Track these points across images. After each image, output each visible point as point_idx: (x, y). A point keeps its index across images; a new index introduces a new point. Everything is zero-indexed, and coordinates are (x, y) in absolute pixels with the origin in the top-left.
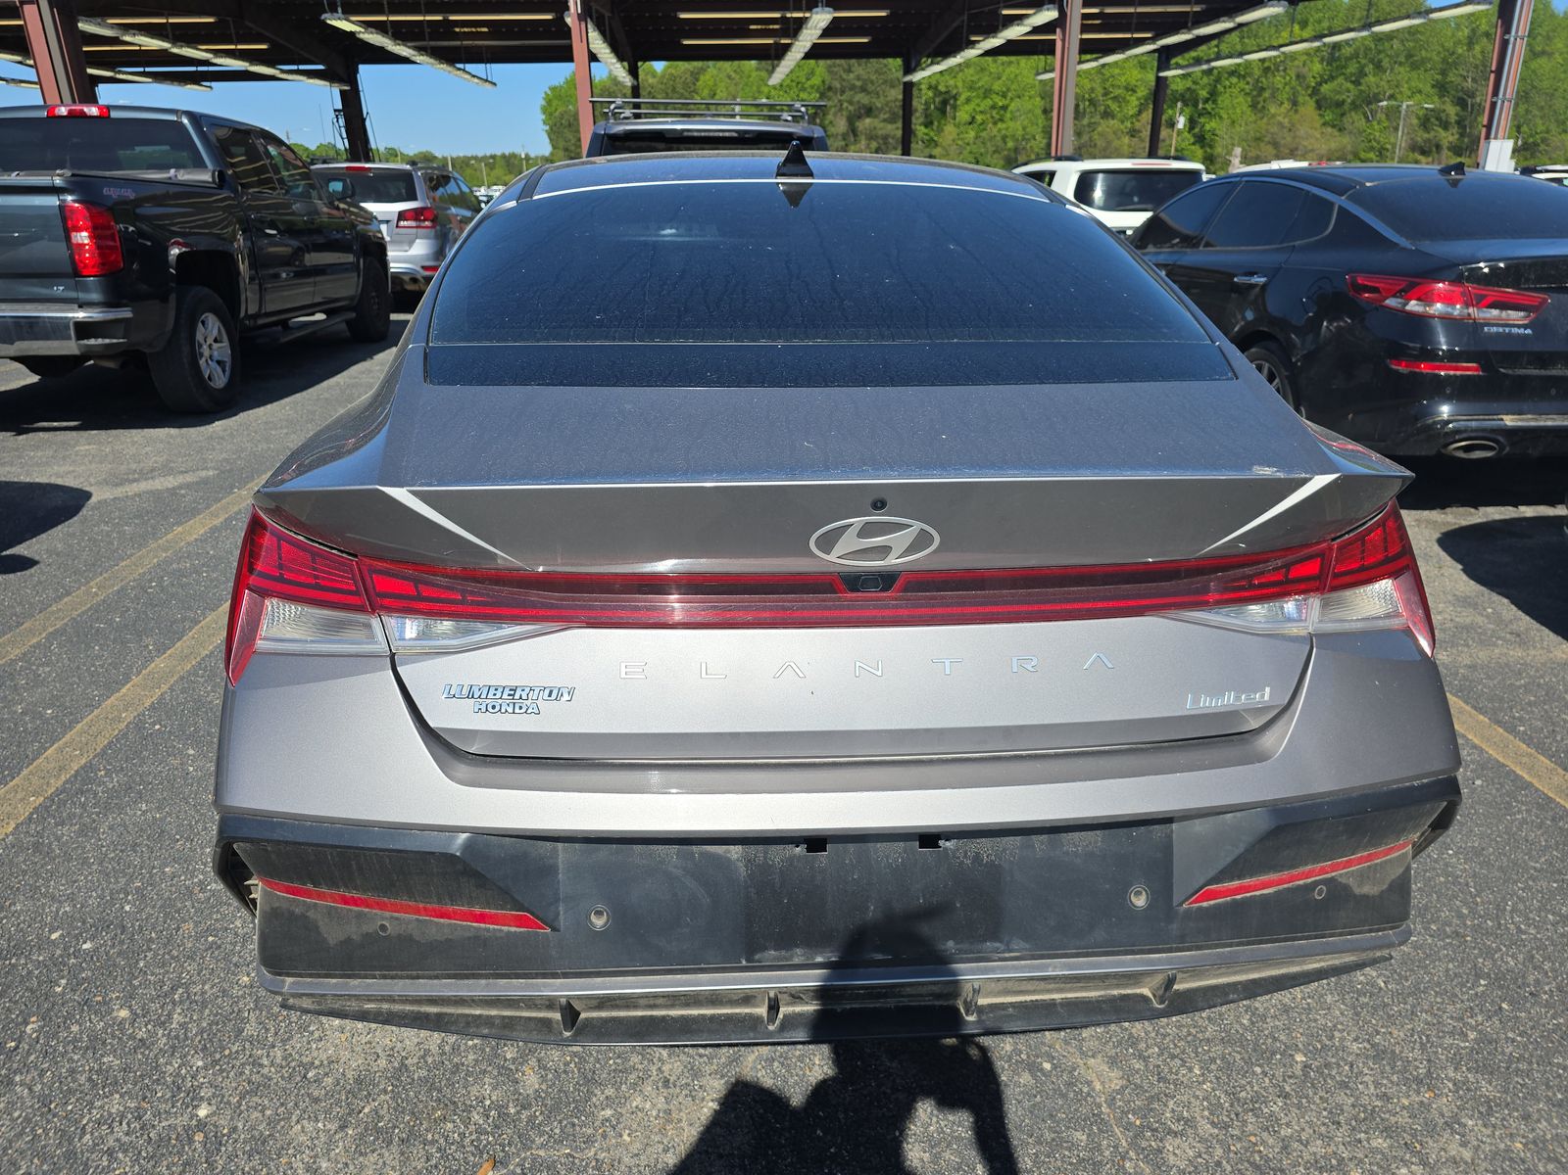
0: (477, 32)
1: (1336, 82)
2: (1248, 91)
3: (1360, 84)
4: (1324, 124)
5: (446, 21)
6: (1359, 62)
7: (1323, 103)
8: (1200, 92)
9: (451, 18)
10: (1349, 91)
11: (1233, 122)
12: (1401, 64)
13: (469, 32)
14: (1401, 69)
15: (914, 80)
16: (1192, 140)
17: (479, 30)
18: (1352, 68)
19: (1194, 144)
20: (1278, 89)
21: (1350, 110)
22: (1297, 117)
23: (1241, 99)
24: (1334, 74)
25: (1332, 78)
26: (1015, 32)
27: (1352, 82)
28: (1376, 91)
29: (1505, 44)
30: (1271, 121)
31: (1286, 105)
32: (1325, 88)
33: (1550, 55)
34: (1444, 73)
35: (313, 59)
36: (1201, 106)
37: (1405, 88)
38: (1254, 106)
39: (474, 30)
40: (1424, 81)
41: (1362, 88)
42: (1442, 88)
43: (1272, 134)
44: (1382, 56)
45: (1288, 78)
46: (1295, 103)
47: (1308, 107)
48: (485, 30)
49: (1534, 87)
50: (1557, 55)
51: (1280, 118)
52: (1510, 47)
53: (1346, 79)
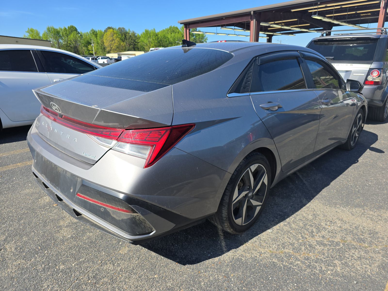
0: (367, 15)
5: (356, 13)
9: (358, 12)
13: (365, 15)
17: (368, 14)
35: (319, 26)
39: (366, 14)
48: (370, 14)
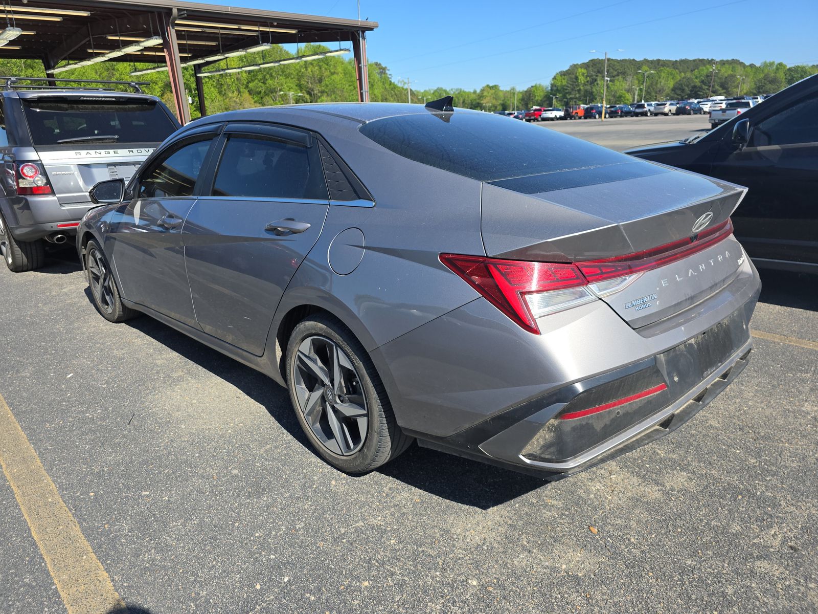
1: (255, 83)
2: (215, 85)
3: (265, 84)
4: (255, 102)
6: (262, 74)
7: (251, 92)
8: (192, 85)
10: (262, 87)
11: (213, 100)
12: (280, 75)
14: (281, 77)
15: (54, 73)
16: (194, 109)
18: (260, 76)
19: (195, 111)
20: (230, 85)
21: (265, 96)
22: (242, 99)
23: (213, 89)
24: (253, 79)
25: (253, 81)
26: (131, 50)
27: (262, 83)
28: (274, 87)
29: (360, 69)
30: (231, 100)
31: (235, 92)
32: (250, 85)
33: (338, 74)
34: (299, 80)
36: (193, 92)
37: (285, 86)
38: (220, 93)
40: (292, 83)
41: (267, 85)
42: (300, 87)
43: (233, 106)
44: (272, 71)
45: (233, 80)
46: (239, 92)
47: (246, 94)
49: (336, 87)
50: (340, 74)
51: (235, 99)
52: (363, 69)
53: (259, 81)
